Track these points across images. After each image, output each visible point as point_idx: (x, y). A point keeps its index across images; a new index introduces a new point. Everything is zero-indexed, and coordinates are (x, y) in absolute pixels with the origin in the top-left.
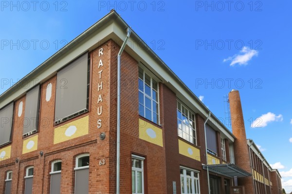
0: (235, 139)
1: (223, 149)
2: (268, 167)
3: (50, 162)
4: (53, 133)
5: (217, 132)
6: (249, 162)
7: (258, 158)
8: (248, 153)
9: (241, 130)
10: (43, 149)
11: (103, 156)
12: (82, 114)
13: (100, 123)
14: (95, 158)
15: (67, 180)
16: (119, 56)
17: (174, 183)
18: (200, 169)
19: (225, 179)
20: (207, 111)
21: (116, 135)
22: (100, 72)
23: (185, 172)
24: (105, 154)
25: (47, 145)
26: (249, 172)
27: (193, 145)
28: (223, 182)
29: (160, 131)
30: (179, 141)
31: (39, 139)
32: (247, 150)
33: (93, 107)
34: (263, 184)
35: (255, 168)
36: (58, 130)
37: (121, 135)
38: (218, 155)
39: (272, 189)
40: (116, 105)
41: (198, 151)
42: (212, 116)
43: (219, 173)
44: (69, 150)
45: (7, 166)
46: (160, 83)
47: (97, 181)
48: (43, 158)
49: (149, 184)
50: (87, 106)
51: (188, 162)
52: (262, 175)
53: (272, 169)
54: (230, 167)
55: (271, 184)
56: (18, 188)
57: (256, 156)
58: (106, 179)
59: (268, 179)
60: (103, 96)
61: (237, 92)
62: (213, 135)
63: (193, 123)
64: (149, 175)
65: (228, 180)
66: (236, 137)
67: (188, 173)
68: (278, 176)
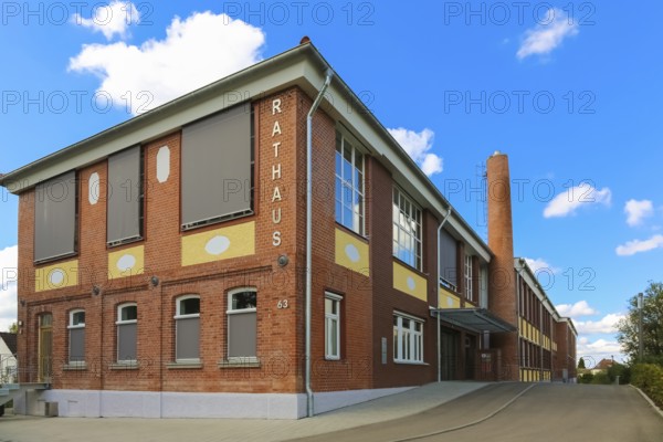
0: (493, 257)
1: (468, 277)
2: (551, 312)
3: (175, 298)
4: (179, 244)
5: (459, 243)
6: (514, 304)
7: (534, 295)
8: (513, 285)
9: (505, 240)
10: (157, 274)
11: (284, 294)
12: (239, 218)
13: (278, 239)
14: (267, 296)
15: (212, 330)
16: (309, 118)
17: (384, 340)
18: (426, 315)
19: (467, 335)
20: (445, 205)
21: (305, 260)
22: (276, 145)
23: (400, 321)
24: (288, 291)
25: (167, 267)
26: (512, 323)
27: (416, 271)
28: (463, 341)
29: (365, 248)
30: (395, 265)
31: (147, 253)
32: (513, 279)
33: (263, 207)
34: (539, 347)
35: (525, 313)
36: (189, 242)
37: (313, 260)
38: (458, 290)
39: (555, 358)
40: (305, 208)
41: (424, 282)
42: (454, 215)
43: (457, 323)
44: (212, 279)
45: (70, 299)
46: (367, 157)
47: (274, 334)
48: (158, 289)
49: (349, 341)
50: (252, 206)
51: (407, 303)
52: (538, 328)
53: (559, 317)
54: (478, 314)
55: (555, 347)
56: (102, 341)
57: (530, 290)
58: (290, 331)
59: (549, 337)
60: (283, 190)
61: (504, 157)
62: (452, 250)
63: (418, 227)
64: (348, 325)
65: (473, 338)
66: (494, 253)
67: (406, 325)
68: (570, 332)
